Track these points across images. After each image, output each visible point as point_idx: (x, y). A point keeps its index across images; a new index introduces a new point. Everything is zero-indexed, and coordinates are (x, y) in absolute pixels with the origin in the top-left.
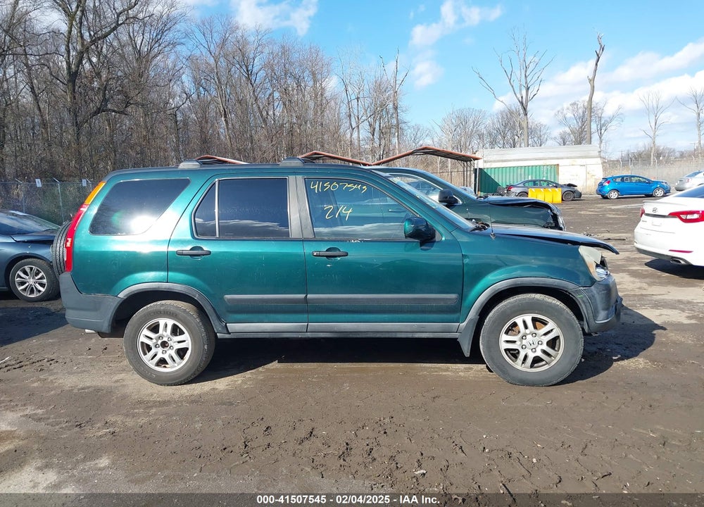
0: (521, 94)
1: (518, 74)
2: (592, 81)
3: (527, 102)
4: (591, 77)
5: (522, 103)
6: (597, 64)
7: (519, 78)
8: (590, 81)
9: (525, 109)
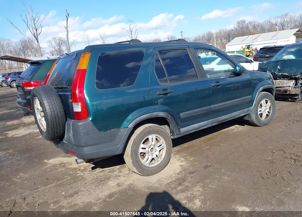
0: (34, 32)
1: (30, 23)
2: (67, 28)
3: (37, 36)
4: (66, 26)
5: (35, 36)
6: (67, 21)
7: (31, 24)
8: (66, 28)
9: (37, 39)
